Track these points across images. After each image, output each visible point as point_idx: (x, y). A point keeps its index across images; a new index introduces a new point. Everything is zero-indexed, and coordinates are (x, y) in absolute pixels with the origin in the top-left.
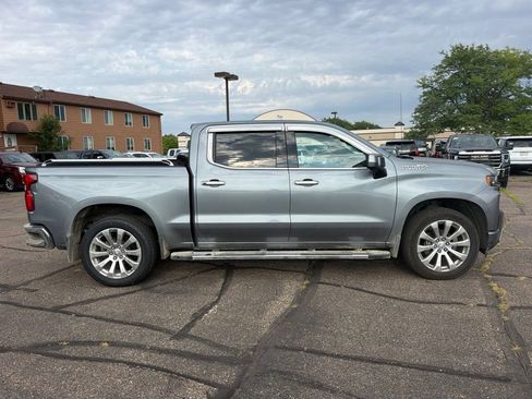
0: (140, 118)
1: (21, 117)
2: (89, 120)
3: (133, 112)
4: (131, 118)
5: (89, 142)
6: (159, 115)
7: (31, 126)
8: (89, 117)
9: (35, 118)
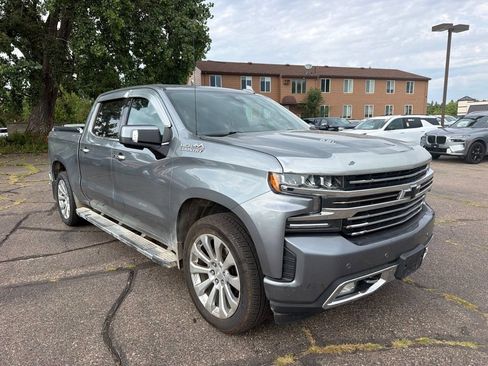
0: (405, 84)
1: (293, 91)
2: (350, 90)
3: (396, 79)
4: (393, 86)
5: (348, 109)
6: (426, 80)
7: (299, 98)
8: (350, 87)
9: (304, 92)
